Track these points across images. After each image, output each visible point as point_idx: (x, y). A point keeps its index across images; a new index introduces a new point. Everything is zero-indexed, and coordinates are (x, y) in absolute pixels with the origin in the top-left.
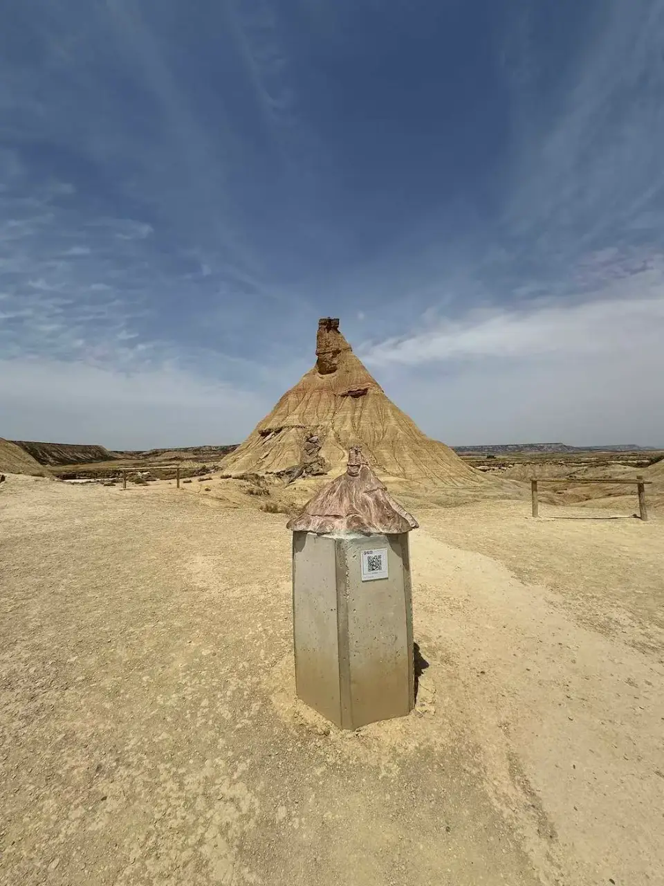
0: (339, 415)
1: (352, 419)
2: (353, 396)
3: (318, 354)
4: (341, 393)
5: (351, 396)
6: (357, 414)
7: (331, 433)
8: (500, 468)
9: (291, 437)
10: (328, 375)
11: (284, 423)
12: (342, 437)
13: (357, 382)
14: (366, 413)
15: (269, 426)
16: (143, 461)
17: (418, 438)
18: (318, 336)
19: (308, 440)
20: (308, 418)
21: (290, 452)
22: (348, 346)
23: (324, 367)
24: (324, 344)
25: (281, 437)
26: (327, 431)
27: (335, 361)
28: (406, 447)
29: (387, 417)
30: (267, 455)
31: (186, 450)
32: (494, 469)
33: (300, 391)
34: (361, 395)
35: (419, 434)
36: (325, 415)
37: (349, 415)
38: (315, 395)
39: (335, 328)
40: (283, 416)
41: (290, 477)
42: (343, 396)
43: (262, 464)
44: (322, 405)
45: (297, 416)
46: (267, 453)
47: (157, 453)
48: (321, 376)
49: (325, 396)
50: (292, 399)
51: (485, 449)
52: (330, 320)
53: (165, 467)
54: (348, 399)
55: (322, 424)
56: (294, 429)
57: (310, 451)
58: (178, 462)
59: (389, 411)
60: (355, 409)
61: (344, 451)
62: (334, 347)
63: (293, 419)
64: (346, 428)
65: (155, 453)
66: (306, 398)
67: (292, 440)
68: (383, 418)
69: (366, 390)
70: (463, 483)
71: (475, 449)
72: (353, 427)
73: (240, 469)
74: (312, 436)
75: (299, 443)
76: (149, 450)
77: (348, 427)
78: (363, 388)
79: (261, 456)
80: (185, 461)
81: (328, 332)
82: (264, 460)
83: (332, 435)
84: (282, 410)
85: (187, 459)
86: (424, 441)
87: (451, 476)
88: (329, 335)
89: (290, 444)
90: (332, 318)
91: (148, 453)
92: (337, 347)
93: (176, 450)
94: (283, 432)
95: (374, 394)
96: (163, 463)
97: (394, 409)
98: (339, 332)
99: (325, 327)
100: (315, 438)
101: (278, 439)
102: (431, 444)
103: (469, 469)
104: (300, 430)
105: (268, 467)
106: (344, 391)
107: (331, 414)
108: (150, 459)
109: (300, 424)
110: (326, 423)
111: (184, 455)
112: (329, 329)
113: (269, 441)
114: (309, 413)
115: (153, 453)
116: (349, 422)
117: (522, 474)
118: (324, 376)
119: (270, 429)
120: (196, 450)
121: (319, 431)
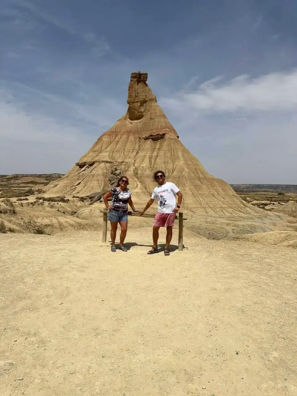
0: (141, 154)
1: (150, 158)
2: (153, 140)
3: (129, 103)
4: (144, 137)
5: (152, 139)
6: (155, 154)
7: (132, 168)
8: (279, 203)
9: (100, 170)
10: (136, 121)
11: (96, 159)
12: (139, 172)
13: (157, 129)
14: (162, 153)
15: (85, 160)
16: (6, 183)
17: (201, 176)
18: (129, 88)
19: (112, 174)
20: (116, 155)
21: (96, 182)
22: (154, 97)
23: (133, 115)
24: (133, 95)
25: (93, 170)
26: (129, 167)
27: (142, 110)
28: (188, 182)
29: (178, 158)
30: (80, 183)
31: (40, 176)
32: (274, 204)
33: (113, 133)
34: (160, 139)
35: (202, 173)
36: (130, 154)
37: (148, 155)
38: (125, 137)
39: (144, 82)
40: (97, 153)
41: (91, 201)
42: (146, 139)
43: (74, 190)
44: (129, 146)
45: (107, 154)
46: (79, 181)
47: (17, 177)
48: (131, 121)
49: (131, 138)
50: (106, 139)
51: (280, 187)
52: (140, 75)
53: (22, 188)
54: (149, 142)
55: (127, 161)
56: (103, 164)
57: (112, 182)
58: (32, 185)
59: (180, 152)
60: (153, 150)
61: (138, 183)
62: (142, 97)
63: (105, 156)
64: (144, 165)
65: (16, 177)
66: (117, 139)
67: (100, 172)
68: (174, 158)
69: (164, 135)
70: (231, 214)
71: (271, 187)
72: (150, 164)
73: (55, 193)
74: (116, 170)
75: (105, 175)
76: (11, 174)
77: (146, 164)
78: (161, 133)
79: (75, 183)
80: (38, 185)
81: (138, 84)
82: (77, 186)
83: (132, 170)
84: (97, 147)
85: (41, 183)
86: (206, 178)
87: (222, 207)
88: (139, 87)
89: (98, 175)
90: (142, 72)
91: (10, 177)
92: (145, 97)
93: (32, 176)
94: (95, 165)
95: (169, 138)
96: (21, 185)
97: (185, 151)
98: (147, 85)
99: (135, 79)
100: (118, 172)
101: (90, 171)
102: (211, 181)
103: (241, 202)
104: (108, 165)
105: (78, 193)
106: (147, 134)
107: (135, 153)
108: (12, 181)
109: (109, 160)
110: (130, 160)
111: (37, 180)
112: (139, 82)
113: (83, 172)
114: (117, 151)
115: (14, 177)
116: (147, 160)
117: (294, 209)
118: (133, 121)
119: (85, 163)
120: (47, 177)
121: (123, 167)
